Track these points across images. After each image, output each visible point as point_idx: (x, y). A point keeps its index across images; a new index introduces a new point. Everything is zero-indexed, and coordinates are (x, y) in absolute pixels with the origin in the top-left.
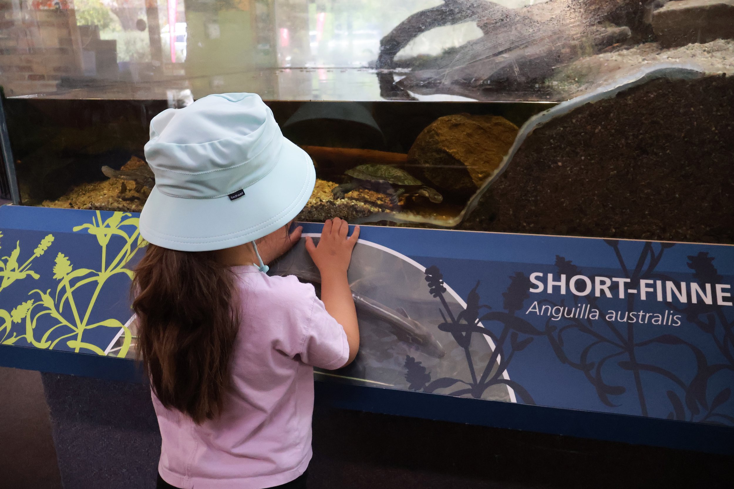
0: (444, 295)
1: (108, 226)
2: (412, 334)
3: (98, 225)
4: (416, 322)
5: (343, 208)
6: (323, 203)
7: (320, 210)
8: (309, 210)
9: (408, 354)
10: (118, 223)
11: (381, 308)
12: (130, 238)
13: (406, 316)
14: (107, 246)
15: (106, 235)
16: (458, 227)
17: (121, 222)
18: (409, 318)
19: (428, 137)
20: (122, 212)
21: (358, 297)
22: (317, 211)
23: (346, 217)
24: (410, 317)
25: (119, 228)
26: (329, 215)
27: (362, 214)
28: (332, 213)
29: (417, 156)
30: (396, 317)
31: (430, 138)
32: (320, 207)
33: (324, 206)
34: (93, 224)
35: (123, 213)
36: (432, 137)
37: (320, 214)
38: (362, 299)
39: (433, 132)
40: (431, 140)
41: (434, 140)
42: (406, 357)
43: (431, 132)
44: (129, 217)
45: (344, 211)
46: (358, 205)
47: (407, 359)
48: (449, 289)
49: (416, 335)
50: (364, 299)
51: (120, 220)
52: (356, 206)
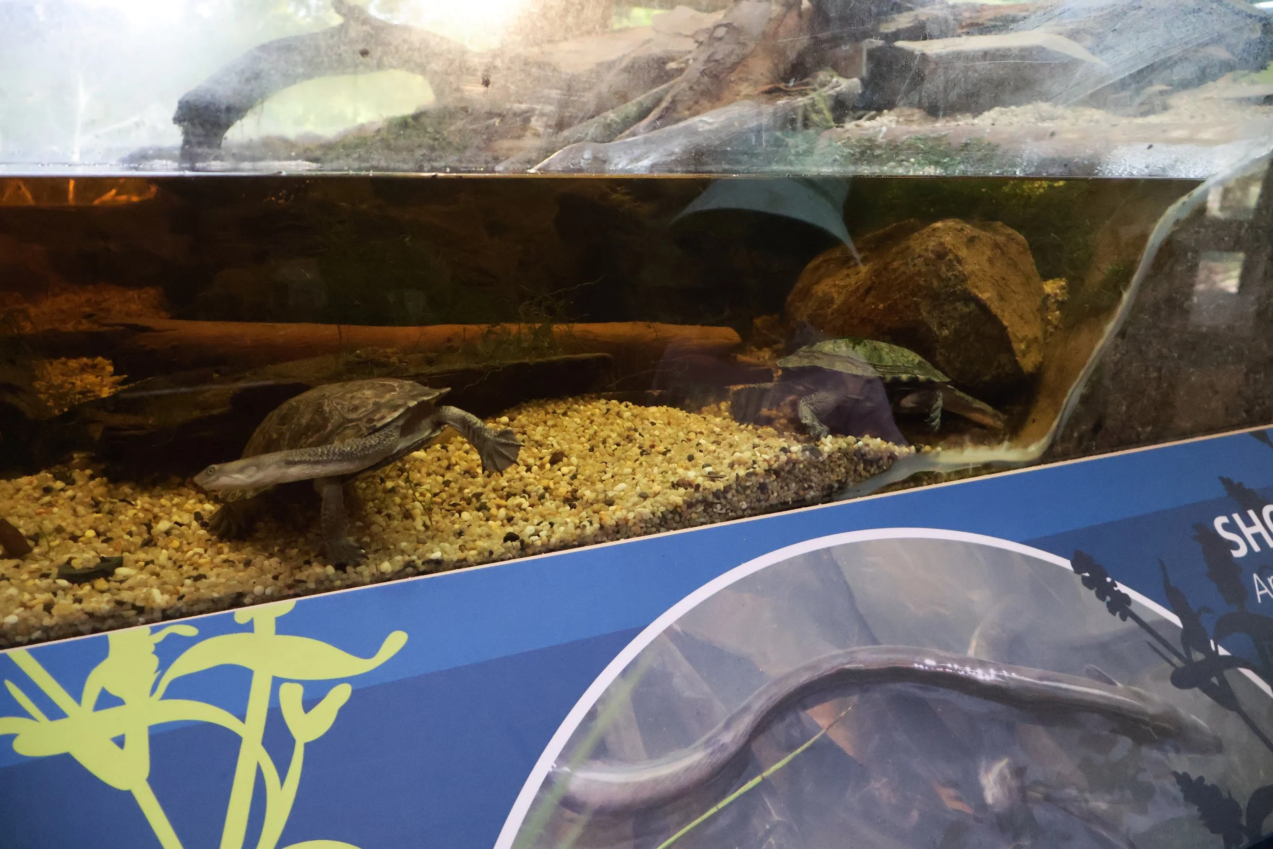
0: (1132, 608)
1: (107, 701)
2: (1147, 719)
3: (54, 712)
4: (1136, 689)
5: (839, 459)
6: (794, 456)
7: (786, 476)
8: (762, 480)
9: (1173, 769)
10: (154, 677)
11: (1063, 682)
12: (242, 717)
13: (1111, 683)
14: (154, 781)
15: (120, 742)
16: (1047, 456)
17: (163, 667)
18: (1119, 685)
19: (944, 269)
20: (147, 628)
21: (1005, 673)
22: (779, 480)
23: (844, 480)
24: (1119, 682)
25: (167, 696)
26: (806, 485)
27: (875, 466)
28: (813, 478)
29: (925, 314)
30: (1095, 691)
31: (948, 271)
32: (787, 468)
33: (795, 463)
34: (22, 713)
35: (154, 631)
36: (950, 267)
37: (786, 488)
38: (1014, 675)
39: (951, 256)
40: (950, 274)
41: (955, 272)
42: (1174, 779)
43: (946, 256)
44: (190, 642)
45: (840, 466)
46: (871, 446)
47: (1179, 782)
48: (1134, 595)
49: (1153, 717)
50: (1018, 673)
51: (155, 661)
52: (867, 449)
